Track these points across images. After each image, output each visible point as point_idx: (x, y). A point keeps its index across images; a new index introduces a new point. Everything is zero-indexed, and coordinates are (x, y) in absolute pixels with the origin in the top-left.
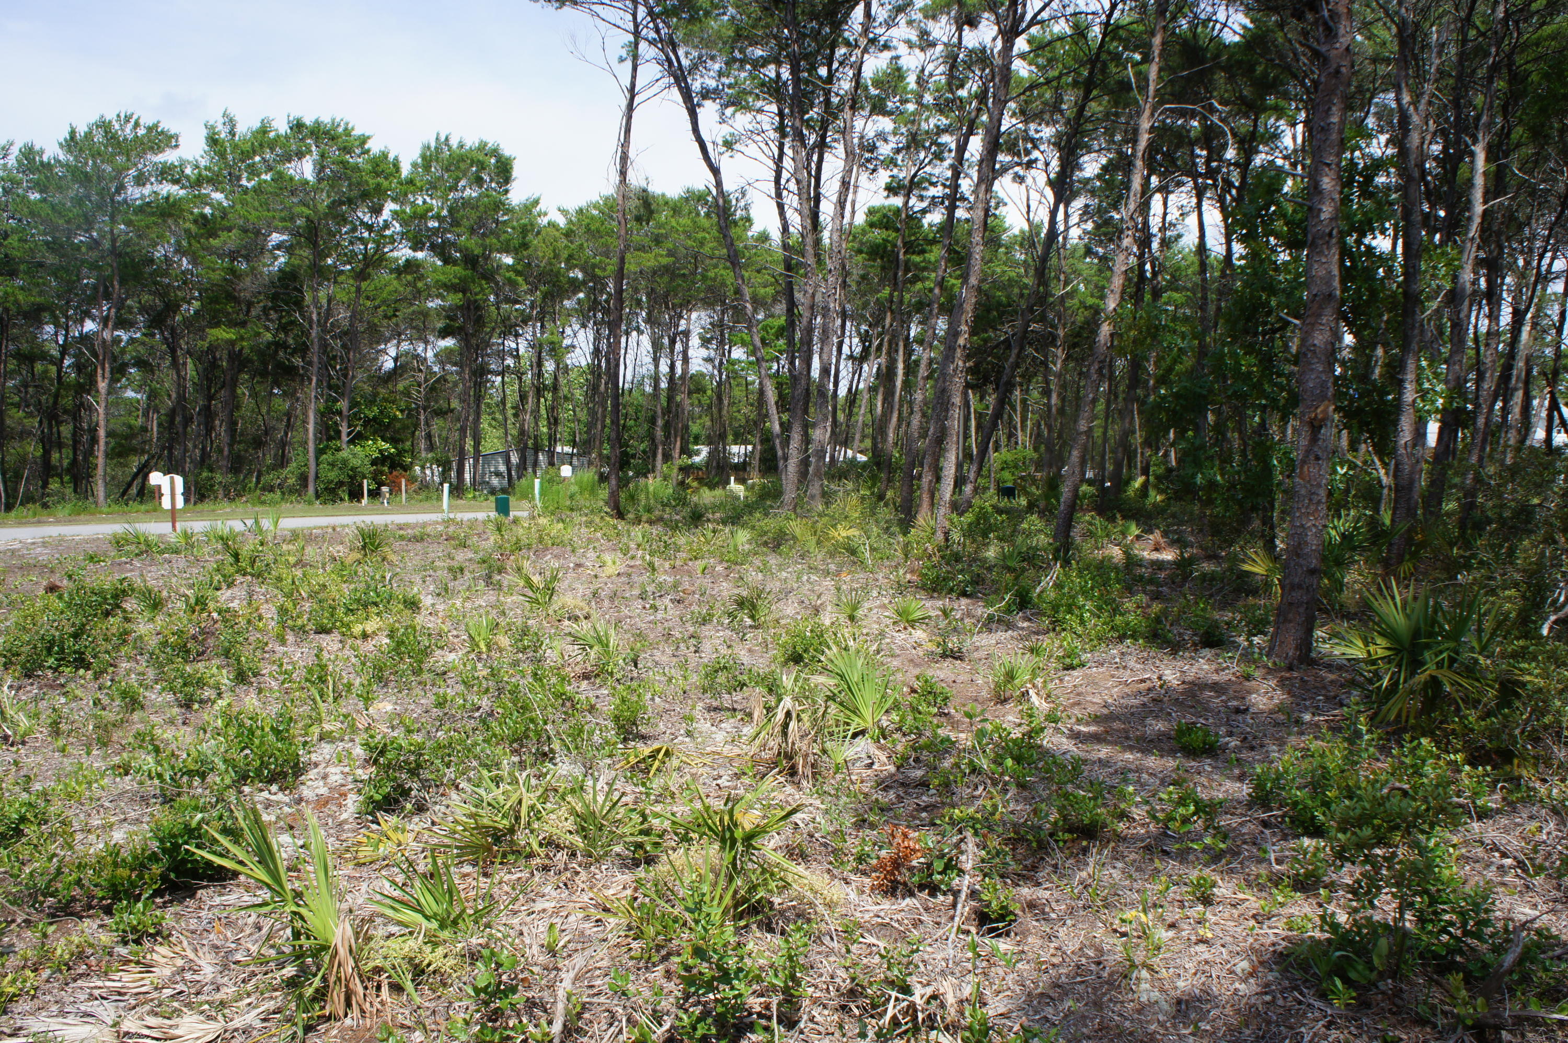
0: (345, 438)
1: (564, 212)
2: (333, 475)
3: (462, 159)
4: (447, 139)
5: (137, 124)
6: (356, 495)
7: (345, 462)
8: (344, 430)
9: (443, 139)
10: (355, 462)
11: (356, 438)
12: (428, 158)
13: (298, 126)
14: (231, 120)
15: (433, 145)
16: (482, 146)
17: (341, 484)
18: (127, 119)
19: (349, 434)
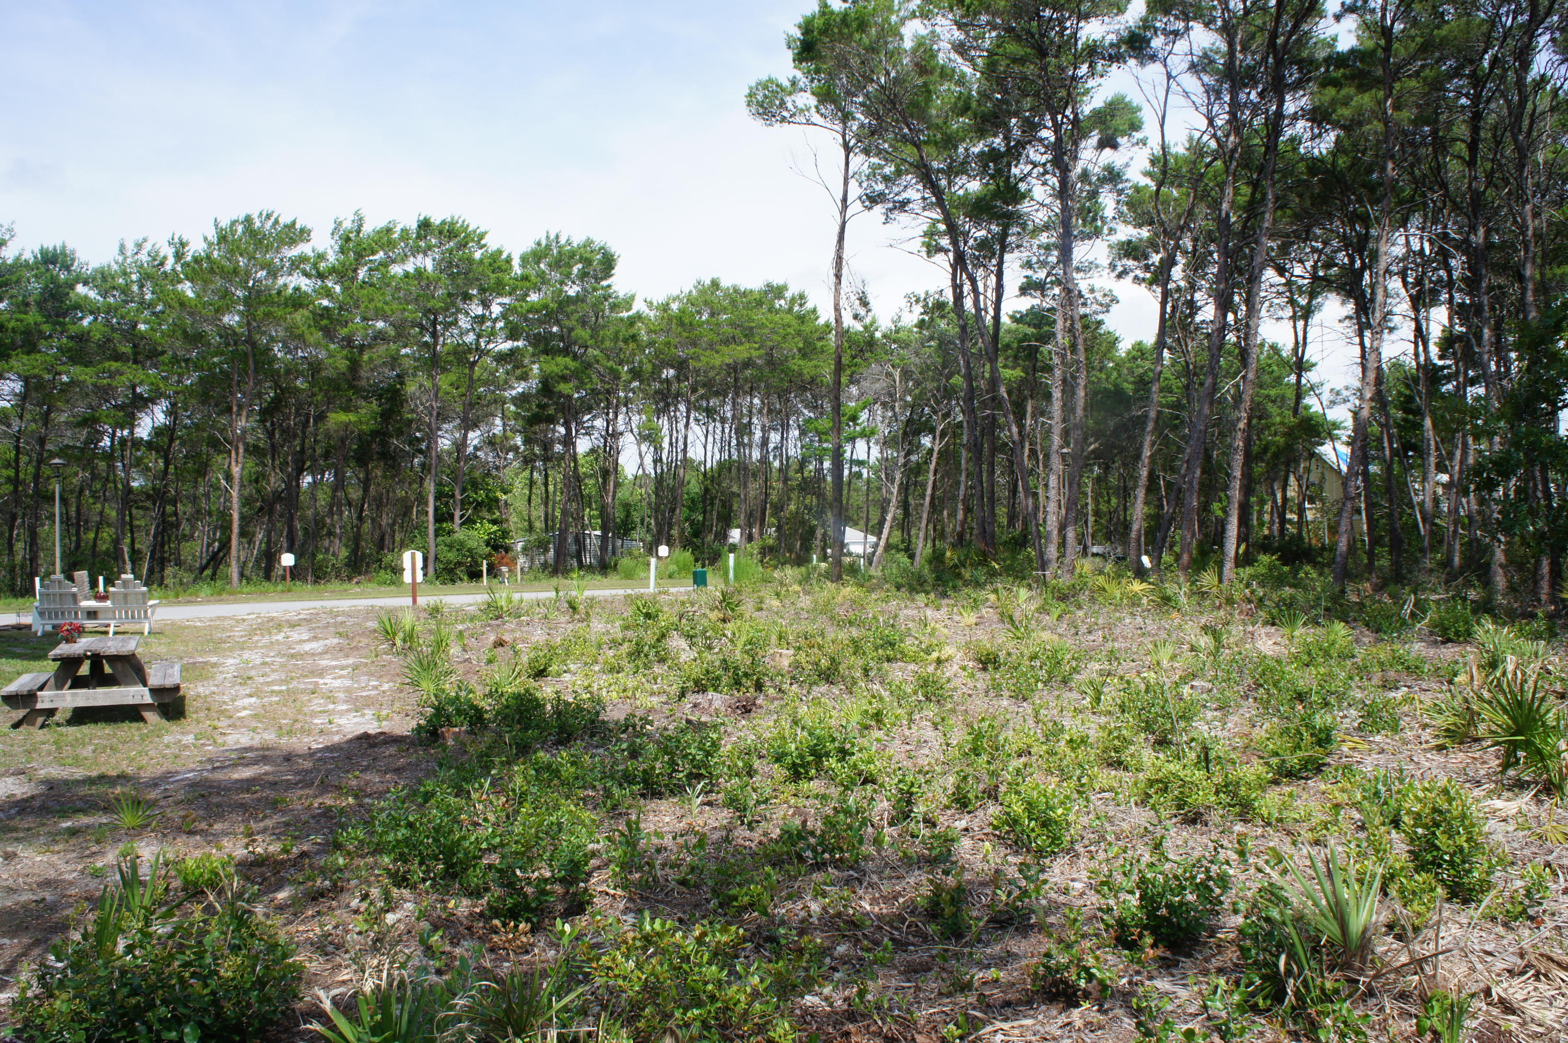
0: (457, 520)
1: (650, 304)
2: (452, 556)
3: (572, 254)
4: (557, 237)
5: (276, 222)
6: (475, 575)
7: (462, 544)
8: (457, 514)
9: (552, 237)
10: (472, 544)
11: (468, 522)
12: (536, 256)
13: (425, 225)
14: (361, 219)
15: (544, 243)
16: (589, 243)
17: (459, 564)
18: (268, 217)
19: (462, 516)
